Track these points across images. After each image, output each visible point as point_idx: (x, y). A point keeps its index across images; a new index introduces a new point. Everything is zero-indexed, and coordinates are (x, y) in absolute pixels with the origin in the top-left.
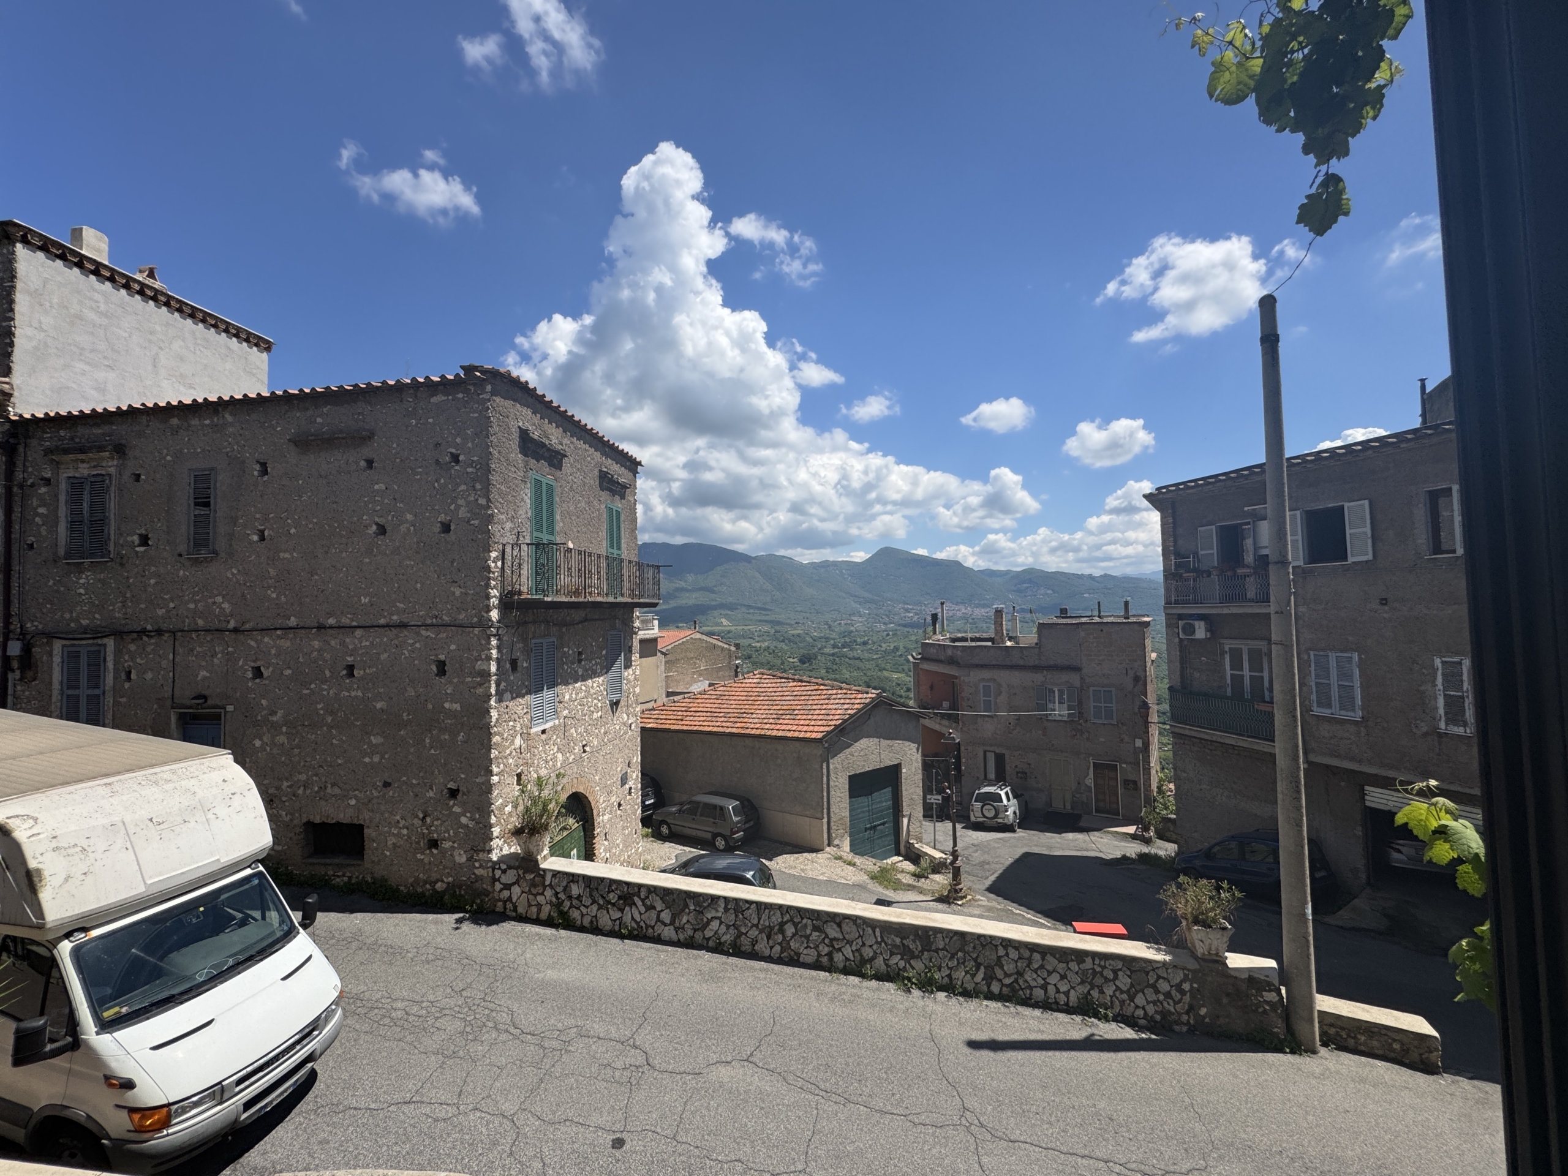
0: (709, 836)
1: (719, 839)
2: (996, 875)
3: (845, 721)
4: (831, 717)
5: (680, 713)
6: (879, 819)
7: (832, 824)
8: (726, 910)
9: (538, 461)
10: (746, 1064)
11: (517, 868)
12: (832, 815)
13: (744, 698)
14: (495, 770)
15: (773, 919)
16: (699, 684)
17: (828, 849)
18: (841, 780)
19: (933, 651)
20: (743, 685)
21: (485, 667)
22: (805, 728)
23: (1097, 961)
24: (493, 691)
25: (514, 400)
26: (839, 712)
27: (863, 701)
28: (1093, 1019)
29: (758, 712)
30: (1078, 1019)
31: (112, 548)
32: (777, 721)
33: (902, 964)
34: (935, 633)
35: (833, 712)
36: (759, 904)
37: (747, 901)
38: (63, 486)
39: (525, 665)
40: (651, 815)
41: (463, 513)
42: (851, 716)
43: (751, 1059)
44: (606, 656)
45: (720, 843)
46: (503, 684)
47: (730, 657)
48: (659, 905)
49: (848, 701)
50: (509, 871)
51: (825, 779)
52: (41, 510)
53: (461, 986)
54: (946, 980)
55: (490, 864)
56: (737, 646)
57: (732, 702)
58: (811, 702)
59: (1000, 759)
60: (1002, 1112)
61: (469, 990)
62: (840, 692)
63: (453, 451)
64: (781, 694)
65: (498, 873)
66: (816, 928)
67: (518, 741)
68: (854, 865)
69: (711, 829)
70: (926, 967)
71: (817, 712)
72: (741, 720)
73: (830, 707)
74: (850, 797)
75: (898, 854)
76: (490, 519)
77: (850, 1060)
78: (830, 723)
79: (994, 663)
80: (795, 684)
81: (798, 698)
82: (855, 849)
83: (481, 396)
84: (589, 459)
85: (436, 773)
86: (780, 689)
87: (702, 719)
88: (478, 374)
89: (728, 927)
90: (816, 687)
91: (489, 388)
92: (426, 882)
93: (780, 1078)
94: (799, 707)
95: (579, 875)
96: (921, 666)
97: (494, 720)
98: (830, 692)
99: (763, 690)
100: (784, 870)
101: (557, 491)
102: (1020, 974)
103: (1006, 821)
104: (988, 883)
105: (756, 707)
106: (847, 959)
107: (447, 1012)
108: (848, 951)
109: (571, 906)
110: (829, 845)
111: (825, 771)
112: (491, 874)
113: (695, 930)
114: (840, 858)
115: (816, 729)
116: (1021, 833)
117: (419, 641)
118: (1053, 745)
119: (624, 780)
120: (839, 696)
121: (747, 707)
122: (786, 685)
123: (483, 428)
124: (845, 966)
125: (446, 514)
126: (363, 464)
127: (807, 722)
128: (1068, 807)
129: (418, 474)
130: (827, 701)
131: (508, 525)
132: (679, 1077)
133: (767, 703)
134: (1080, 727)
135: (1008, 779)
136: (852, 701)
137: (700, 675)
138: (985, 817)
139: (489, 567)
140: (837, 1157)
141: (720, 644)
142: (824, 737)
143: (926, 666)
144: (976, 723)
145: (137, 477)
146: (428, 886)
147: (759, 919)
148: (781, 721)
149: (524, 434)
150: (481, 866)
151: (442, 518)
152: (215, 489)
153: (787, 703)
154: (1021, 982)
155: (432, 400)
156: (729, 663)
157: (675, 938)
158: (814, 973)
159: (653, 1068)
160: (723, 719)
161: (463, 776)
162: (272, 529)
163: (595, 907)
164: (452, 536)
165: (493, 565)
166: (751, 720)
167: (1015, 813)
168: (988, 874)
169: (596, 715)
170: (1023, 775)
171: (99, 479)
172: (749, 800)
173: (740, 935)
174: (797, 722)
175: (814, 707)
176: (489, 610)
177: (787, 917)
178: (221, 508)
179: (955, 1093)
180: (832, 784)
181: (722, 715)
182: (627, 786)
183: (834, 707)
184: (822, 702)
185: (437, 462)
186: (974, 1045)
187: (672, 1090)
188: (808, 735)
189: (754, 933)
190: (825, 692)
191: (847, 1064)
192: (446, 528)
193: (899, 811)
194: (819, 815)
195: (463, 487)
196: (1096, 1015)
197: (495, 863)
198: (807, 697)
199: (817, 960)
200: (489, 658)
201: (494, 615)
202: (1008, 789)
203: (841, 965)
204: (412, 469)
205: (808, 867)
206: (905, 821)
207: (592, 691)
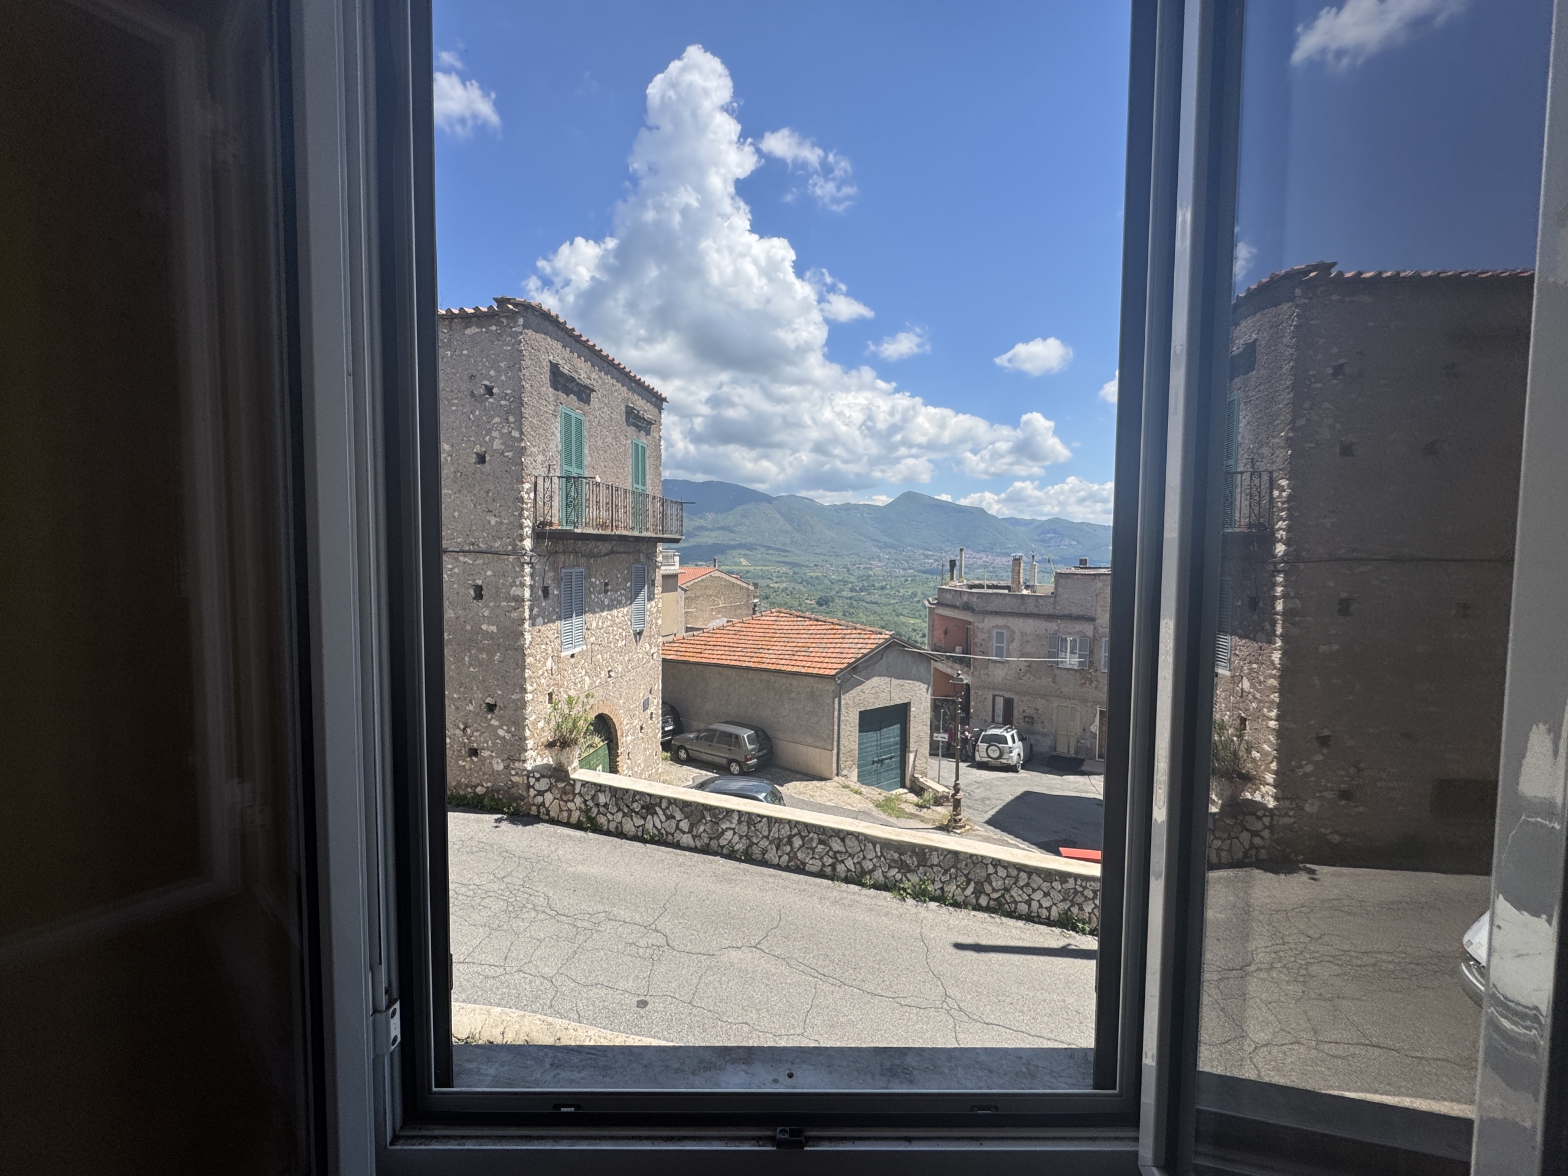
0: (724, 762)
1: (734, 764)
2: (996, 809)
3: (858, 659)
4: (845, 655)
5: (699, 646)
6: (885, 753)
7: (841, 755)
8: (740, 822)
9: (568, 395)
10: (754, 949)
11: (549, 777)
12: (842, 747)
13: (761, 634)
14: (529, 688)
15: (783, 832)
16: (717, 621)
17: (836, 778)
18: (851, 715)
19: (949, 596)
20: (761, 622)
21: (519, 593)
22: (819, 665)
23: (1079, 882)
24: (527, 615)
25: (545, 334)
26: (852, 651)
27: (876, 641)
28: (1071, 932)
29: (774, 648)
30: (1057, 931)
32: (793, 657)
33: (899, 876)
34: (952, 579)
35: (847, 651)
36: (770, 819)
37: (759, 816)
39: (556, 592)
40: (670, 740)
41: (497, 444)
42: (865, 655)
43: (758, 946)
44: (630, 588)
45: (735, 768)
46: (536, 610)
47: (748, 596)
48: (678, 816)
49: (861, 641)
50: (542, 780)
51: (836, 713)
53: (503, 874)
54: (939, 892)
55: (525, 773)
56: (756, 585)
57: (750, 638)
58: (825, 641)
59: (1009, 704)
60: (980, 1000)
61: (509, 878)
62: (854, 631)
63: (487, 383)
64: (797, 632)
65: (532, 781)
66: (821, 842)
67: (549, 663)
68: (861, 794)
69: (727, 756)
70: (921, 880)
71: (832, 650)
72: (758, 655)
73: (844, 645)
74: (860, 731)
75: (903, 786)
76: (522, 451)
77: (847, 953)
78: (844, 661)
79: (1009, 610)
80: (811, 623)
81: (813, 636)
82: (862, 779)
83: (514, 329)
84: (616, 394)
85: (475, 688)
86: (796, 627)
87: (719, 652)
88: (511, 307)
89: (741, 837)
90: (832, 627)
91: (521, 321)
92: (467, 786)
93: (784, 963)
94: (814, 645)
95: (606, 786)
96: (936, 611)
97: (527, 642)
98: (845, 632)
99: (780, 627)
100: (793, 795)
101: (586, 425)
102: (1007, 890)
103: (1010, 762)
104: (988, 816)
105: (772, 643)
106: (849, 870)
107: (491, 894)
108: (850, 863)
109: (599, 813)
110: (837, 775)
111: (836, 706)
112: (526, 782)
113: (711, 839)
114: (847, 787)
115: (830, 666)
116: (1023, 774)
117: (457, 567)
118: (1062, 692)
119: (646, 705)
120: (853, 636)
121: (764, 643)
122: (802, 623)
123: (516, 360)
124: (846, 877)
125: (481, 446)
127: (821, 659)
128: (1072, 752)
129: (453, 405)
130: (841, 640)
131: (540, 458)
132: (695, 956)
133: (783, 640)
134: (1089, 676)
135: (1015, 722)
136: (866, 641)
137: (719, 612)
138: (989, 757)
139: (522, 498)
140: (831, 1026)
141: (739, 582)
142: (837, 674)
143: (941, 611)
144: (987, 668)
146: (469, 790)
147: (770, 831)
148: (796, 658)
149: (555, 369)
150: (517, 774)
151: (477, 449)
153: (803, 640)
154: (1007, 897)
155: (466, 332)
156: (748, 601)
157: (692, 844)
158: (818, 880)
159: (673, 948)
160: (740, 654)
161: (499, 692)
163: (620, 814)
164: (487, 467)
165: (526, 496)
166: (767, 656)
167: (1019, 755)
168: (988, 808)
169: (620, 644)
170: (1030, 720)
172: (763, 731)
173: (752, 844)
174: (811, 659)
175: (829, 645)
176: (522, 540)
177: (795, 831)
179: (939, 983)
180: (842, 718)
181: (739, 649)
182: (649, 712)
183: (848, 646)
184: (836, 641)
185: (472, 394)
186: (959, 946)
187: (689, 966)
188: (821, 672)
189: (764, 843)
190: (840, 631)
191: (844, 955)
192: (481, 459)
193: (906, 747)
194: (829, 747)
195: (497, 420)
196: (1074, 928)
197: (529, 772)
198: (822, 636)
199: (821, 870)
200: (523, 585)
201: (528, 544)
202: (1014, 732)
203: (843, 875)
204: (448, 400)
205: (818, 794)
206: (912, 756)
207: (617, 621)
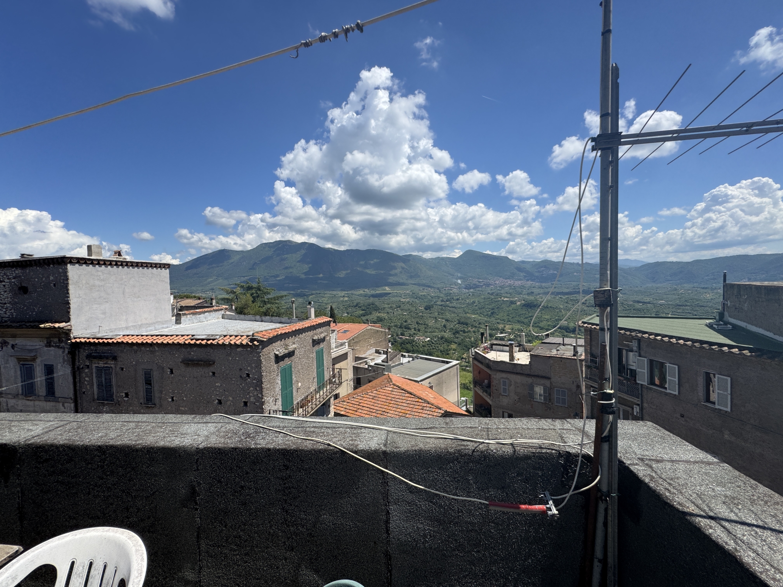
5: (355, 406)
9: (283, 361)
13: (384, 400)
19: (479, 356)
20: (385, 391)
25: (272, 343)
29: (390, 412)
31: (115, 398)
34: (482, 342)
38: (94, 370)
41: (252, 399)
52: (87, 379)
57: (379, 402)
58: (414, 410)
62: (428, 405)
63: (247, 372)
64: (402, 400)
76: (263, 403)
79: (508, 371)
83: (258, 351)
84: (307, 338)
86: (401, 397)
90: (417, 400)
91: (261, 347)
94: (409, 412)
96: (474, 362)
98: (424, 404)
99: (393, 396)
101: (293, 366)
105: (390, 408)
118: (536, 413)
120: (428, 409)
121: (386, 407)
122: (404, 395)
123: (259, 364)
125: (245, 399)
126: (211, 374)
129: (233, 381)
130: (421, 411)
133: (395, 406)
134: (549, 406)
137: (371, 346)
143: (476, 363)
144: (499, 398)
145: (122, 369)
149: (277, 356)
151: (244, 400)
152: (153, 378)
153: (404, 408)
156: (385, 338)
160: (375, 414)
162: (176, 397)
164: (248, 409)
171: (108, 369)
175: (416, 414)
178: (156, 387)
185: (241, 377)
190: (421, 404)
192: (246, 405)
195: (252, 389)
198: (413, 406)
204: (231, 379)
